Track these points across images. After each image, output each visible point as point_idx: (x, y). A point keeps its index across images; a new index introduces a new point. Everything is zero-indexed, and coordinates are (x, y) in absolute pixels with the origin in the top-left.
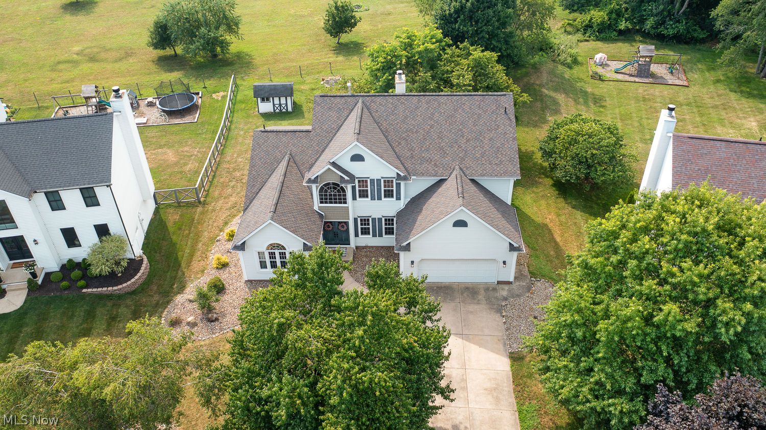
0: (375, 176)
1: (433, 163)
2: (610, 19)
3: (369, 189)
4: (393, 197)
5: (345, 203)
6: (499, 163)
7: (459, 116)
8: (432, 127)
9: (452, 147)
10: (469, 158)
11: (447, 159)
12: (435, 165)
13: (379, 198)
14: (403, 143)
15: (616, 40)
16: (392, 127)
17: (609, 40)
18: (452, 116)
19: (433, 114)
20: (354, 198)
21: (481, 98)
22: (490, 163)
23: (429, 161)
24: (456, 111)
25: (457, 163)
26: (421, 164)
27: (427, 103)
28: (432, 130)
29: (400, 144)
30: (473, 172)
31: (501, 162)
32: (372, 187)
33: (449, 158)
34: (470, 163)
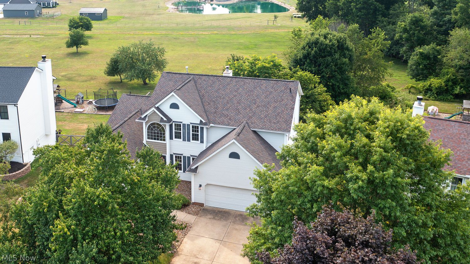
0: (186, 122)
1: (228, 118)
2: (446, 86)
3: (182, 131)
4: (198, 140)
5: (164, 140)
6: (276, 122)
7: (256, 92)
8: (235, 96)
9: (246, 109)
10: (255, 117)
11: (239, 116)
12: (230, 119)
13: (189, 140)
14: (212, 104)
15: (452, 102)
16: (208, 94)
17: (446, 101)
18: (252, 91)
19: (238, 89)
20: (171, 138)
21: (276, 82)
22: (270, 122)
23: (227, 116)
24: (255, 88)
25: (246, 119)
26: (220, 117)
27: (236, 82)
28: (235, 98)
29: (209, 104)
30: (256, 126)
31: (278, 122)
32: (184, 130)
33: (241, 115)
34: (256, 120)
